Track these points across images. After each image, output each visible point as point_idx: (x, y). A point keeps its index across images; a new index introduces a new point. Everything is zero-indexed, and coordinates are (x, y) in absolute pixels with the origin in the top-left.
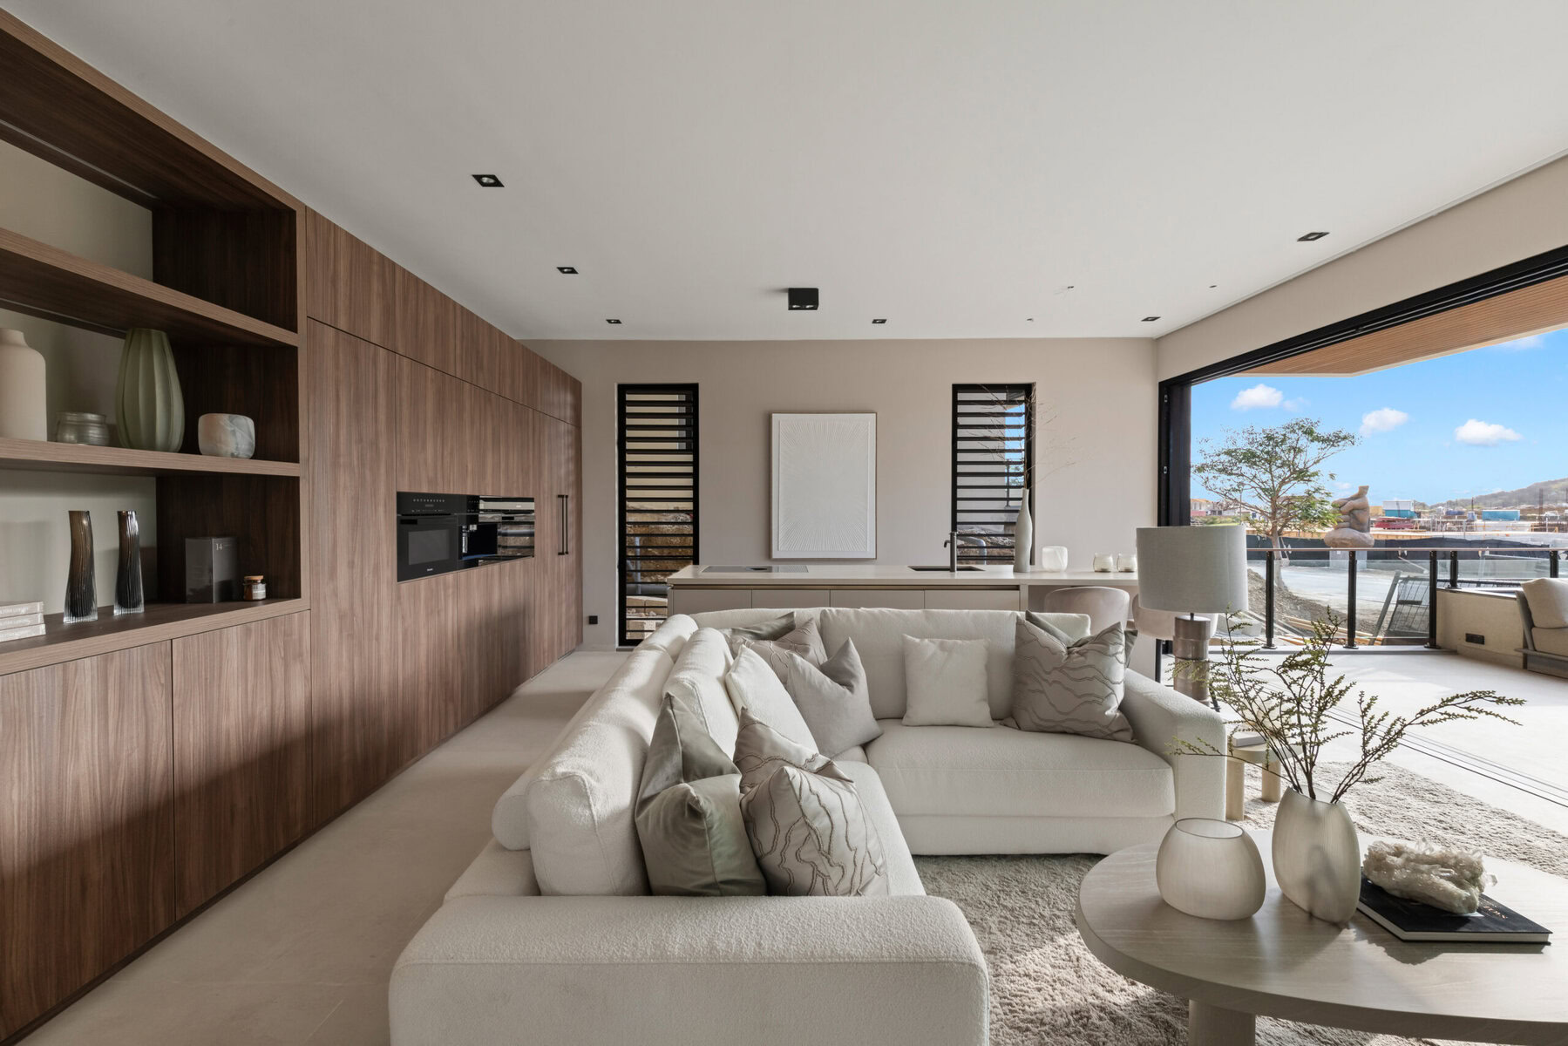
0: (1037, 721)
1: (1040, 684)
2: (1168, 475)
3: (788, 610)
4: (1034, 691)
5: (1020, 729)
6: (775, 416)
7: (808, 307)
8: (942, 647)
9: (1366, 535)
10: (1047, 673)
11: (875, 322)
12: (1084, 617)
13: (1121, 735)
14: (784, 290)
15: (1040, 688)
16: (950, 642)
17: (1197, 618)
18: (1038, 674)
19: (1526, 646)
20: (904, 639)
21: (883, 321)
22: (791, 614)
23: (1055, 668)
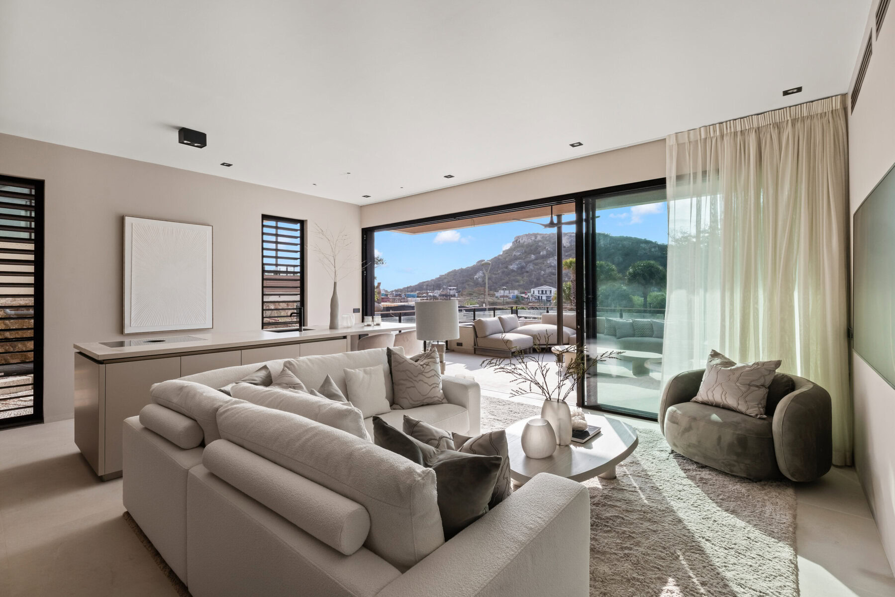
0: (413, 403)
1: (413, 382)
2: (366, 276)
3: (263, 364)
4: (409, 388)
5: (403, 409)
6: (128, 220)
7: (196, 145)
8: (365, 372)
9: (380, 305)
10: (415, 376)
11: (223, 164)
12: (401, 348)
13: (444, 401)
14: (176, 128)
15: (412, 385)
16: (368, 368)
17: (440, 343)
18: (411, 378)
19: (475, 345)
20: (345, 372)
21: (229, 165)
22: (265, 367)
23: (419, 374)
